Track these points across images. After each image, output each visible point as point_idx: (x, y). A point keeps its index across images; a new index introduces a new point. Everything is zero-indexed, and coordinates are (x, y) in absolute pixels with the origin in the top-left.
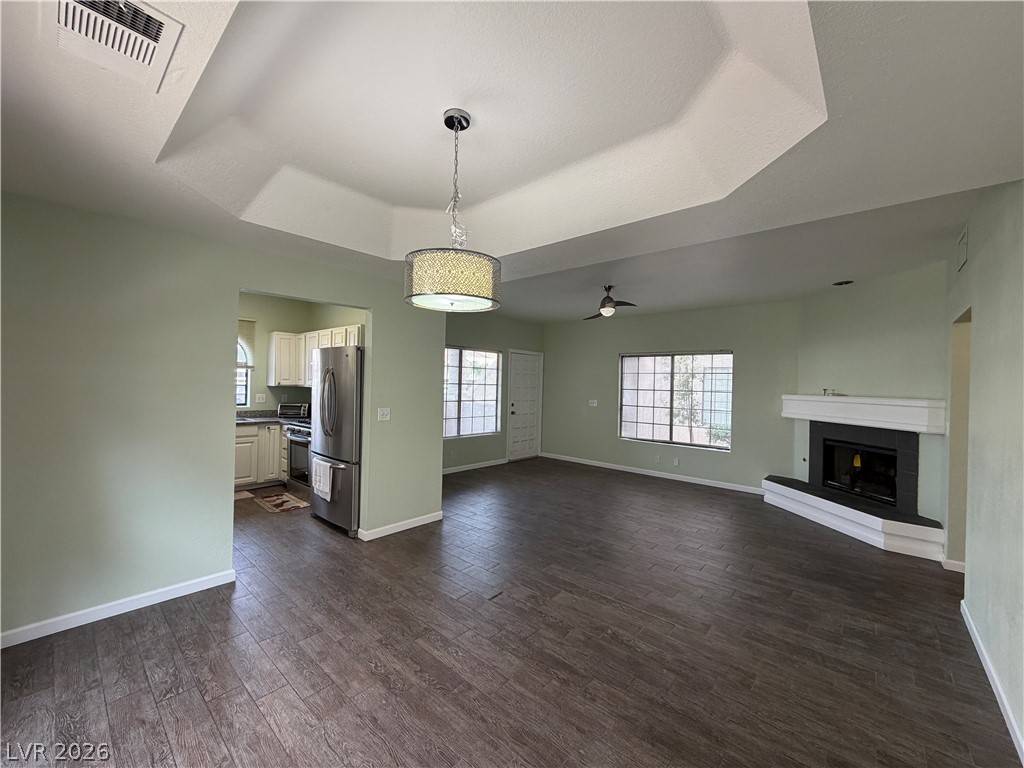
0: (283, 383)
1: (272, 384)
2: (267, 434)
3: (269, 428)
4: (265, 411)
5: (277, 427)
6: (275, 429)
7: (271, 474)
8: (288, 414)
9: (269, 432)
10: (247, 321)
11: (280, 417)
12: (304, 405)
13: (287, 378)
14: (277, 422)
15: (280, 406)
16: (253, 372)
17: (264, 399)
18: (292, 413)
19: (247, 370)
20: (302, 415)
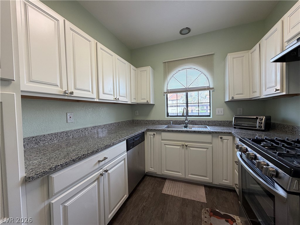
0: (237, 97)
1: (227, 100)
2: (220, 143)
3: (221, 138)
4: (224, 121)
5: (230, 138)
6: (228, 140)
7: (225, 180)
8: (242, 125)
9: (222, 141)
10: (207, 55)
11: (235, 128)
12: (259, 117)
13: (241, 92)
14: (230, 134)
15: (235, 118)
16: (213, 92)
17: (223, 112)
18: (247, 125)
19: (210, 91)
20: (257, 128)
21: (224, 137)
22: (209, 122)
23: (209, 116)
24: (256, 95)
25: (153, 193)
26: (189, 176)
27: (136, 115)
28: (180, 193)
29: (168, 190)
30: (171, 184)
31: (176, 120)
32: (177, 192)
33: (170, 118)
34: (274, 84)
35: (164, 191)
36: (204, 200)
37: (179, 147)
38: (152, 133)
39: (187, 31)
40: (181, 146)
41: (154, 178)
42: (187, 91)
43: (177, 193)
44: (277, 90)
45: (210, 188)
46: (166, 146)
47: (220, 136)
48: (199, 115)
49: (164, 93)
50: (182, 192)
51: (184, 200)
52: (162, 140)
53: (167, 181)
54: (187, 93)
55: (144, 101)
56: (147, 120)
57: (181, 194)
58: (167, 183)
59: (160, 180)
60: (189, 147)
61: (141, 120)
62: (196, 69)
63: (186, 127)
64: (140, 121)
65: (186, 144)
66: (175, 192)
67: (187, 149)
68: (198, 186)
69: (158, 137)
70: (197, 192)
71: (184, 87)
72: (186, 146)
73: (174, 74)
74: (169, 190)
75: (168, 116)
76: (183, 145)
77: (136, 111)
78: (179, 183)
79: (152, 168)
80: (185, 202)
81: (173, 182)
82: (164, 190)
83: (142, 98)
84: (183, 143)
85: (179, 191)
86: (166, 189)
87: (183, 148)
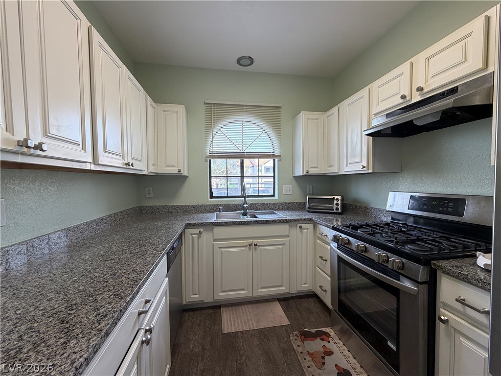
0: (313, 171)
1: (299, 172)
2: (299, 234)
3: (301, 227)
4: (292, 203)
5: (310, 226)
6: (307, 229)
7: (304, 284)
8: (318, 207)
9: (301, 232)
10: (273, 107)
11: (309, 212)
12: (336, 197)
13: (316, 166)
14: (310, 220)
15: (309, 198)
16: (280, 162)
17: (291, 190)
18: (323, 208)
19: (274, 160)
20: (335, 211)
21: (304, 226)
22: (275, 204)
23: (273, 196)
24: (333, 170)
25: (209, 340)
26: (259, 291)
27: (147, 196)
28: (250, 323)
29: (231, 325)
30: (231, 313)
31: (226, 203)
32: (245, 323)
33: (217, 201)
34: (358, 160)
35: (226, 328)
36: (286, 321)
37: (244, 248)
38: (196, 231)
39: (249, 62)
40: (246, 246)
41: (199, 312)
42: (241, 156)
43: (247, 324)
44: (364, 167)
45: (285, 300)
46: (223, 250)
47: (299, 225)
48: (259, 195)
49: (207, 157)
50: (253, 320)
51: (261, 331)
52: (215, 240)
53: (223, 309)
54: (243, 160)
55: (173, 170)
56: (172, 206)
57: (253, 325)
58: (225, 314)
59: (210, 311)
60: (259, 246)
61: (160, 206)
62: (257, 124)
63: (245, 214)
64: (158, 208)
65: (255, 241)
66: (243, 324)
67: (255, 249)
68: (271, 303)
69: (207, 236)
70: (273, 313)
71: (239, 151)
72: (256, 245)
73: (222, 126)
74: (233, 325)
75: (212, 196)
76: (250, 245)
77: (147, 189)
78: (243, 307)
79: (196, 294)
80: (264, 334)
81: (234, 308)
82: (224, 327)
83: (168, 164)
84: (250, 241)
85: (248, 320)
86: (227, 324)
87: (250, 249)
